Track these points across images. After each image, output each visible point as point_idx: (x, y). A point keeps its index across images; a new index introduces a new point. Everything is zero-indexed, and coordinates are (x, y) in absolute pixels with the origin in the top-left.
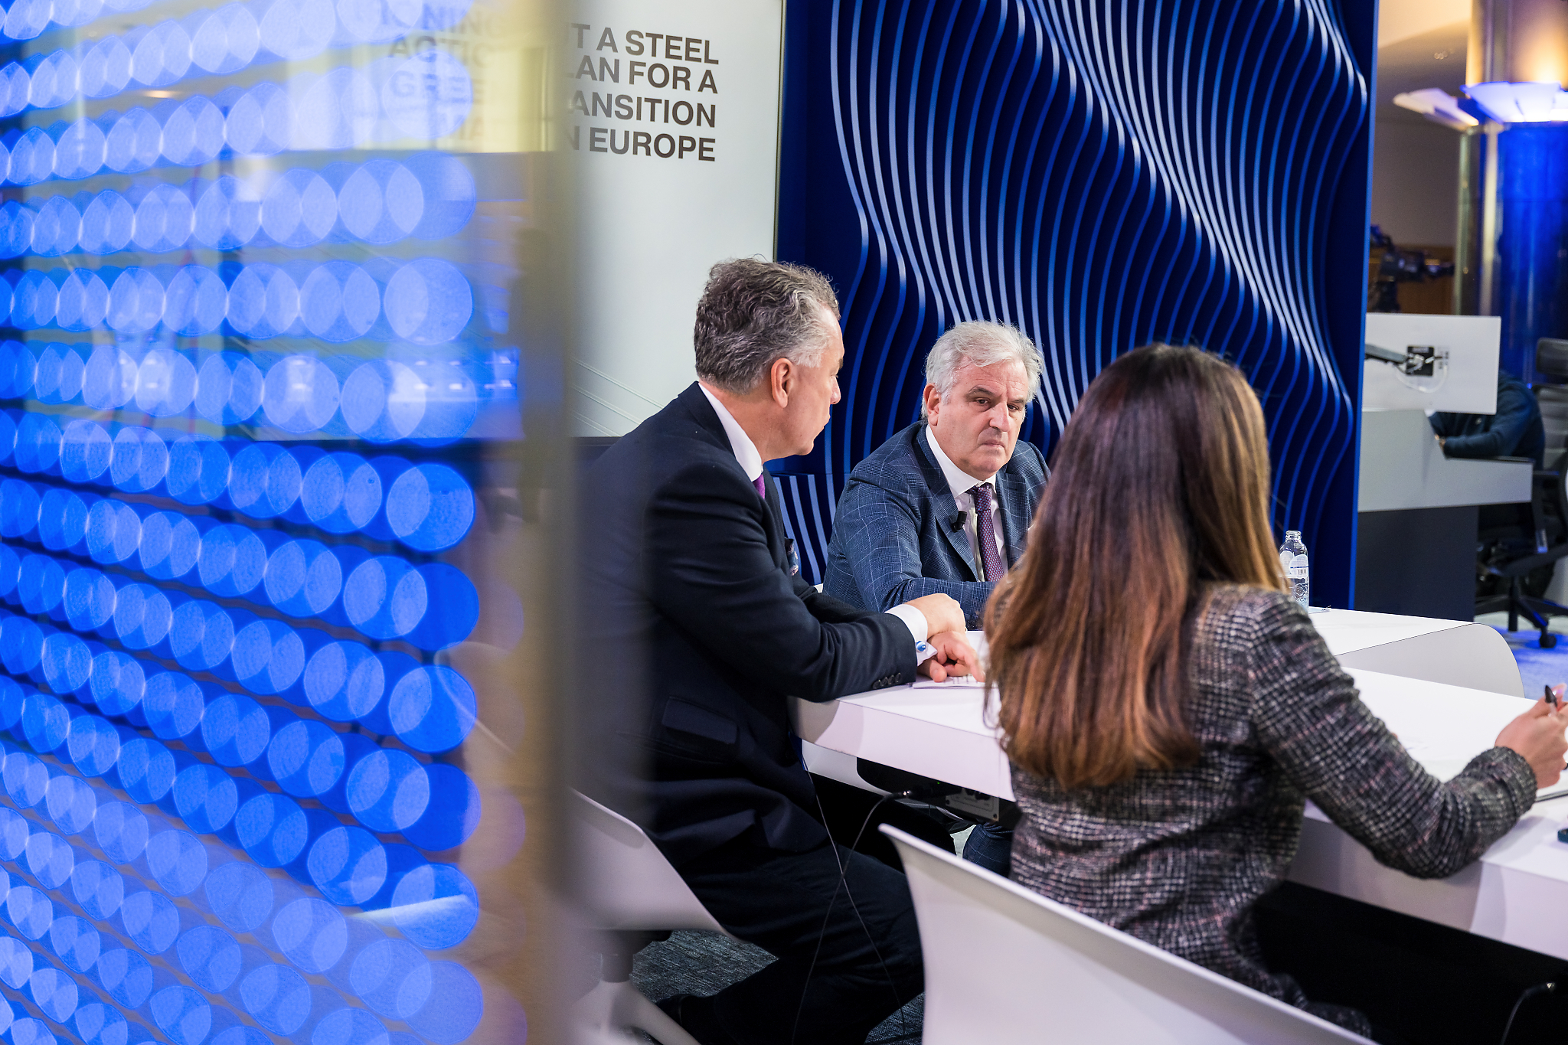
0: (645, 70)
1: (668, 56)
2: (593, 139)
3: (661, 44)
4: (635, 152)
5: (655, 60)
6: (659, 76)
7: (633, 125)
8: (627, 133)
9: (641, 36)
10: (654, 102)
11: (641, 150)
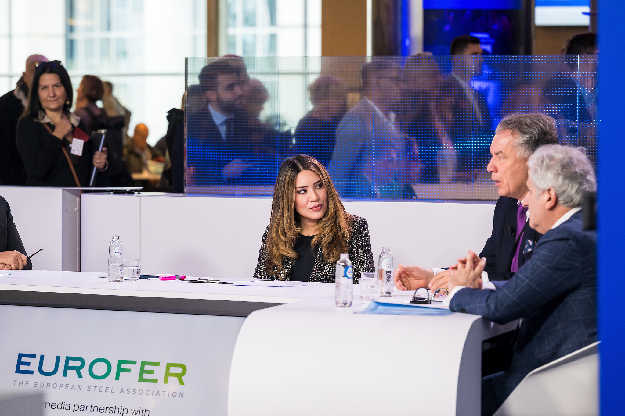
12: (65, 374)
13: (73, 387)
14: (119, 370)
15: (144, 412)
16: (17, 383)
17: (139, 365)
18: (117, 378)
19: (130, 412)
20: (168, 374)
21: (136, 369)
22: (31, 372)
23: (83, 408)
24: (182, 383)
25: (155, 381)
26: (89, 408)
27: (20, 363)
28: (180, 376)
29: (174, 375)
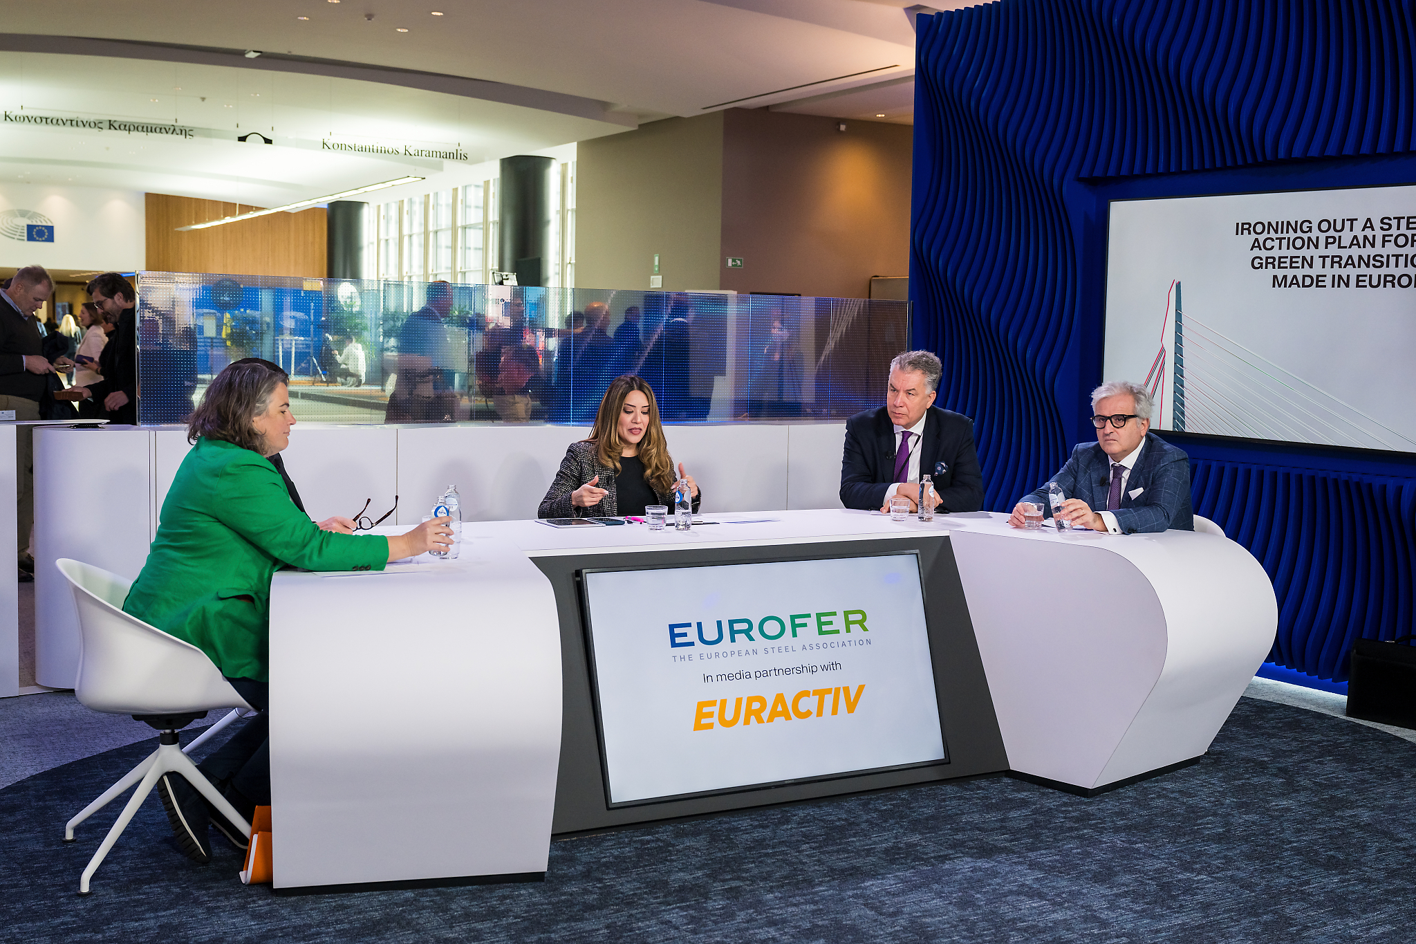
0: (1392, 239)
1: (1408, 228)
2: (1358, 281)
3: (1403, 223)
4: (1385, 286)
5: (1399, 232)
6: (1401, 241)
7: (1384, 271)
8: (1379, 276)
9: (1390, 219)
10: (1397, 256)
11: (1389, 285)
12: (733, 640)
13: (747, 653)
14: (794, 626)
15: (834, 665)
16: (678, 659)
17: (814, 617)
18: (795, 635)
19: (819, 668)
20: (848, 623)
21: (812, 622)
22: (692, 644)
23: (766, 674)
24: (865, 629)
25: (837, 632)
26: (773, 672)
27: (673, 636)
28: (861, 623)
29: (854, 622)
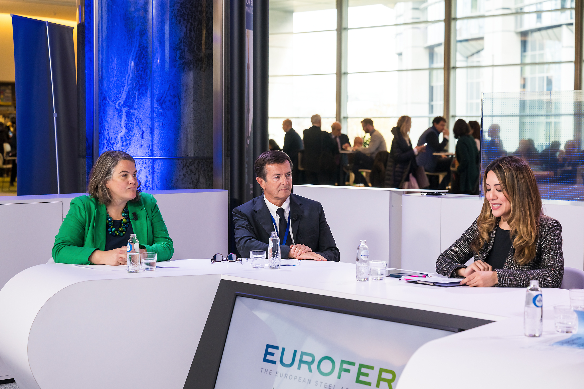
13: (304, 381)
14: (341, 369)
16: (264, 370)
17: (357, 366)
18: (339, 377)
20: (380, 379)
21: (354, 370)
22: (274, 362)
25: (369, 384)
27: (267, 353)
28: (389, 382)
29: (385, 380)
